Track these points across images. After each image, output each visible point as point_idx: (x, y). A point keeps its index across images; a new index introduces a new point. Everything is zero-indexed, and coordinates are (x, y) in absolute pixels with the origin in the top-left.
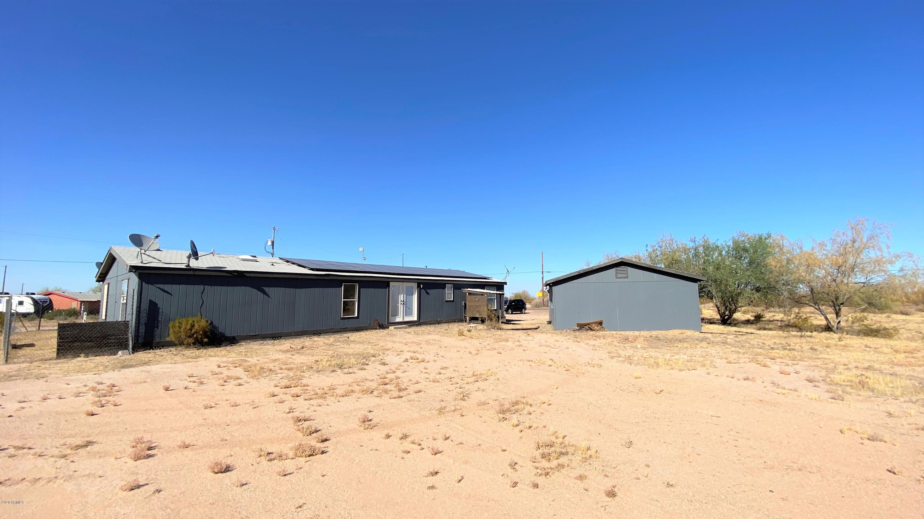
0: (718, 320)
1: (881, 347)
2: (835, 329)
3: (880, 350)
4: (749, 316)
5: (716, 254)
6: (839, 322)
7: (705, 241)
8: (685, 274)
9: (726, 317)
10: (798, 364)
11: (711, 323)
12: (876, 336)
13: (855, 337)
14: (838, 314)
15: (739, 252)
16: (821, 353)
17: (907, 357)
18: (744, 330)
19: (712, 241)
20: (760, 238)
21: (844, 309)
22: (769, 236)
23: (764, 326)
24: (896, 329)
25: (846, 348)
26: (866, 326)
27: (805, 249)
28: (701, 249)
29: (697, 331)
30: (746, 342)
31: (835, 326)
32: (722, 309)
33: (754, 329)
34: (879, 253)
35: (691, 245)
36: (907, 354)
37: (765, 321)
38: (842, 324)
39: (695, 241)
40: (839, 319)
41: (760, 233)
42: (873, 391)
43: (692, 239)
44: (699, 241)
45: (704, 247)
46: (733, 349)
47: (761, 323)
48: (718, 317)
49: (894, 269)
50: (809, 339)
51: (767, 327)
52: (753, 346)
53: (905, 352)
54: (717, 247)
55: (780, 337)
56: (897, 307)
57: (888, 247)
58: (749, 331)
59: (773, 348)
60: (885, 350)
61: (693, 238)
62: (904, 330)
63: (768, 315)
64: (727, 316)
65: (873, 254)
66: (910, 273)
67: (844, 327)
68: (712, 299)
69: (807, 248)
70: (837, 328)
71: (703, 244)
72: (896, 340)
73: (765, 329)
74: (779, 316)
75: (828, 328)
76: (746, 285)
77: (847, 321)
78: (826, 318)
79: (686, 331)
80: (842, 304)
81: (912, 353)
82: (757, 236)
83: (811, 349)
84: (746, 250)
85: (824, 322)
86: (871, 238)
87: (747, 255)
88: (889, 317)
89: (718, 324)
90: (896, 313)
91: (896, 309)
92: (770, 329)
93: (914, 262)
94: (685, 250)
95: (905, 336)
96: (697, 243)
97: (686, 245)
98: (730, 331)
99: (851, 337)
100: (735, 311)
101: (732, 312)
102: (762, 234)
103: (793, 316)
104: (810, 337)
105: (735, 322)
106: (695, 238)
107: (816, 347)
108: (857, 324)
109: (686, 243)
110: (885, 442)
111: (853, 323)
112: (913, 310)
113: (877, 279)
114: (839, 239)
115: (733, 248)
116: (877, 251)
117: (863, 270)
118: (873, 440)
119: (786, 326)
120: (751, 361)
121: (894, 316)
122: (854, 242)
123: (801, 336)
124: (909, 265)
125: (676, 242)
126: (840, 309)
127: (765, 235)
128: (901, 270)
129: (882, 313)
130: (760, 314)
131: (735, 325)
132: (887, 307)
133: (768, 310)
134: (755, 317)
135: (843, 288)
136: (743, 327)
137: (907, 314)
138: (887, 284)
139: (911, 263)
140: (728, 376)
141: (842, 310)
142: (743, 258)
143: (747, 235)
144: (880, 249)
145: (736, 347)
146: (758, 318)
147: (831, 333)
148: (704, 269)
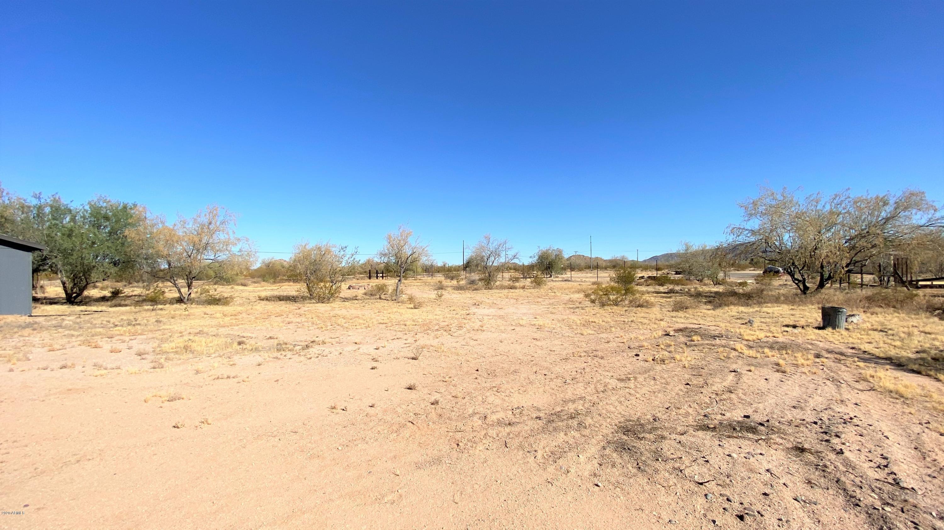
0: (63, 299)
1: (216, 313)
2: (185, 300)
3: (214, 316)
4: (107, 293)
5: (68, 219)
6: (190, 294)
7: (55, 200)
8: (20, 240)
9: (74, 295)
10: (135, 339)
11: (51, 303)
12: (217, 304)
13: (201, 306)
14: (189, 286)
15: (98, 220)
16: (164, 324)
17: (231, 319)
18: (94, 308)
19: (65, 201)
20: (125, 207)
21: (195, 283)
22: (135, 205)
23: (119, 302)
24: (232, 298)
25: (188, 317)
26: (211, 296)
27: (167, 224)
28: (47, 210)
29: (25, 315)
30: (88, 322)
31: (186, 298)
32: (69, 285)
33: (107, 306)
34: (226, 236)
35: (34, 202)
36: (232, 317)
37: (123, 297)
38: (193, 295)
39: (39, 198)
40: (190, 291)
41: (126, 202)
42: (193, 353)
43: (36, 195)
44: (47, 198)
45: (52, 207)
46: (67, 332)
47: (118, 299)
48: (64, 295)
49: (235, 249)
50: (159, 312)
51: (123, 302)
52: (95, 326)
53: (231, 316)
54: (70, 211)
55: (131, 312)
56: (240, 279)
57: (234, 233)
58: (100, 309)
59: (116, 326)
60: (218, 315)
61: (37, 193)
62: (238, 298)
63: (128, 291)
64: (75, 293)
65: (222, 236)
66: (246, 253)
67: (193, 298)
68: (56, 273)
69: (169, 224)
70: (188, 300)
71: (51, 203)
72: (231, 306)
73: (120, 305)
74: (137, 291)
75: (180, 300)
76: (104, 257)
77: (197, 292)
78: (179, 291)
79: (5, 316)
80: (194, 278)
81: (235, 315)
82: (122, 204)
83: (157, 321)
84: (107, 218)
85: (177, 295)
86: (222, 223)
87: (108, 223)
88: (232, 288)
89: (63, 304)
90: (238, 285)
91: (239, 282)
92: (126, 305)
93: (249, 245)
94: (23, 207)
95: (238, 302)
96: (42, 201)
97: (24, 200)
98: (74, 311)
99: (198, 306)
100: (85, 288)
101: (82, 290)
102: (128, 203)
103: (152, 290)
104: (161, 309)
105: (87, 300)
106: (40, 193)
107: (161, 319)
108: (204, 295)
109: (25, 198)
110: (183, 399)
111: (201, 294)
112: (250, 282)
113: (222, 257)
114: (199, 220)
115: (90, 214)
116: (225, 235)
117: (212, 248)
118: (172, 401)
119: (141, 301)
120: (83, 343)
121: (236, 287)
122: (210, 223)
123: (153, 310)
124: (246, 247)
125: (8, 194)
126: (191, 283)
127: (130, 205)
128: (240, 251)
129: (228, 285)
130: (118, 290)
131: (86, 304)
132: (233, 280)
133: (131, 285)
134: (113, 293)
135: (197, 264)
136: (94, 305)
137: (245, 285)
138: (229, 261)
139: (247, 245)
140: (39, 369)
141: (193, 284)
142: (102, 227)
143: (109, 201)
144: (228, 233)
145: (70, 330)
146: (116, 294)
147: (182, 304)
148: (48, 236)
